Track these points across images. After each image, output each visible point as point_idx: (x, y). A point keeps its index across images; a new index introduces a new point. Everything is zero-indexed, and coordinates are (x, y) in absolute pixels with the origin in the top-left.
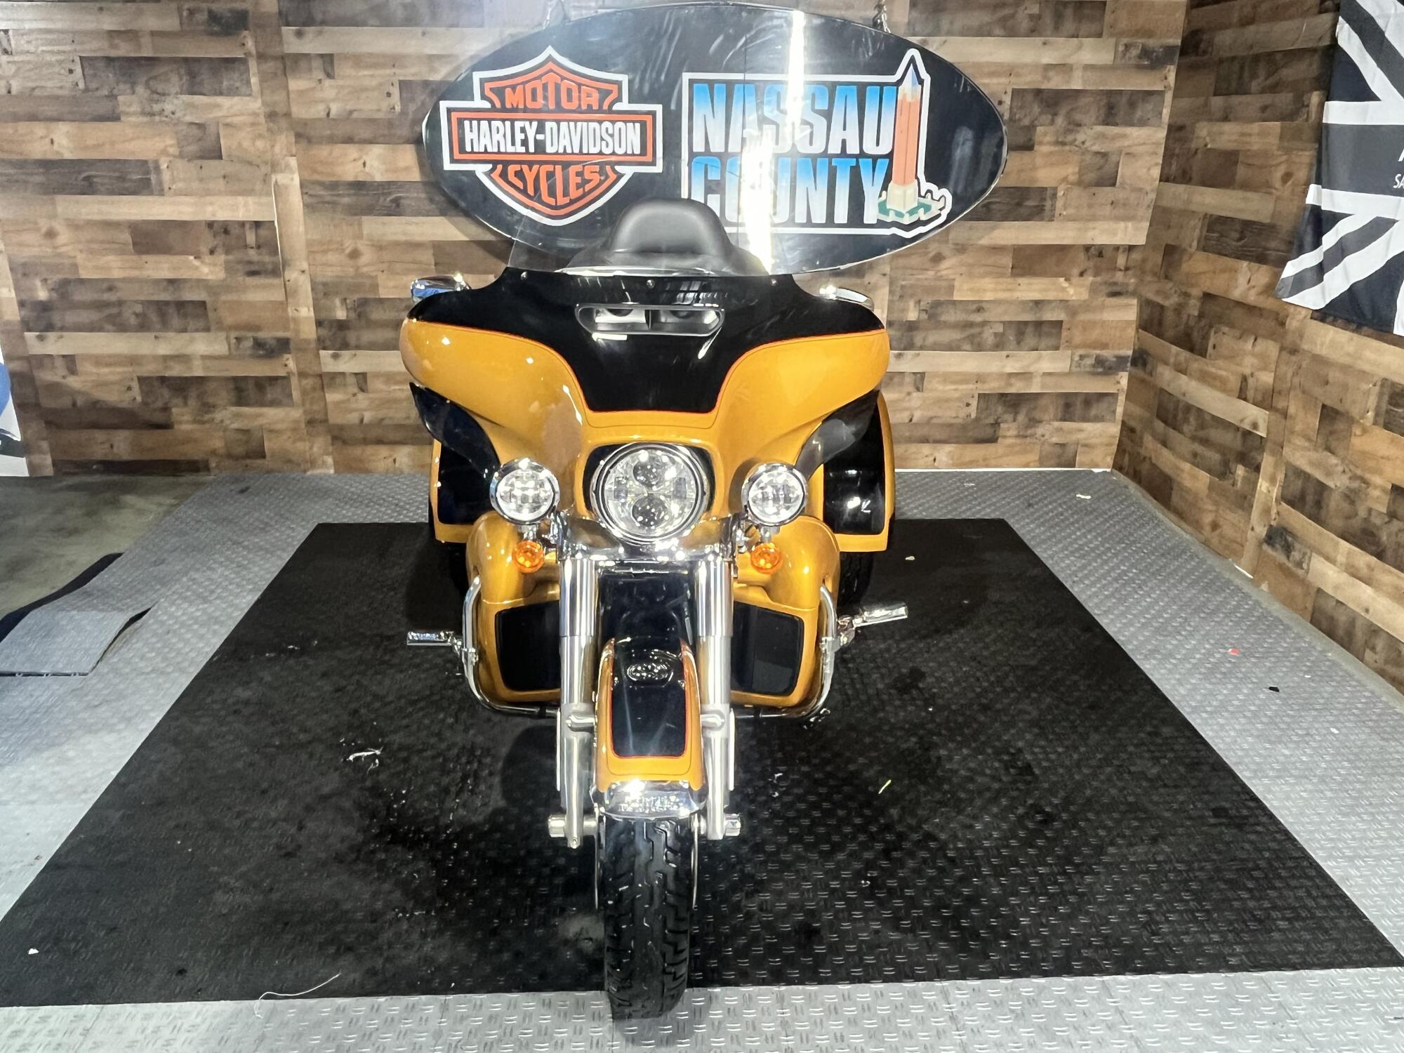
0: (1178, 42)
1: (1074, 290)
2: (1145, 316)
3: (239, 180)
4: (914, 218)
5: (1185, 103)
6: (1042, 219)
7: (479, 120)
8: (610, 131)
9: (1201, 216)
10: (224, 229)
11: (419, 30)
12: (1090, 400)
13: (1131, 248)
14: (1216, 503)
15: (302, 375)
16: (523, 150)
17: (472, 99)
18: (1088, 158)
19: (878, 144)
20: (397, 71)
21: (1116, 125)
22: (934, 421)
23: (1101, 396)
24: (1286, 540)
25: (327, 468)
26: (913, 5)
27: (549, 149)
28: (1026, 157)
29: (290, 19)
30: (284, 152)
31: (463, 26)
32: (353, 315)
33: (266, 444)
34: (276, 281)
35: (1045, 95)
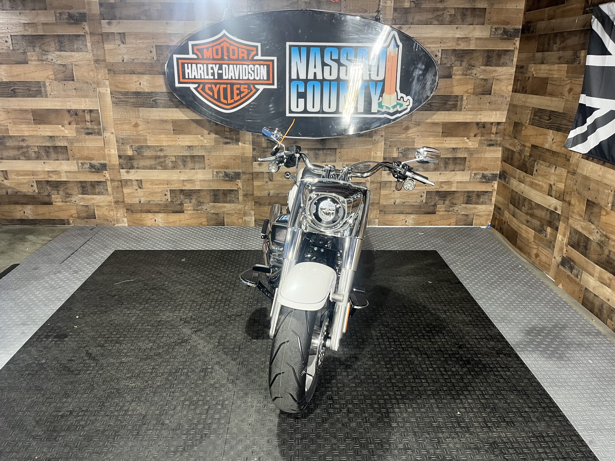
0: (521, 27)
1: (472, 143)
2: (506, 156)
3: (82, 91)
4: (395, 110)
5: (524, 55)
6: (456, 110)
7: (191, 64)
8: (253, 69)
9: (531, 109)
10: (74, 113)
11: (164, 22)
12: (479, 194)
13: (499, 124)
14: (538, 245)
15: (112, 180)
16: (212, 77)
17: (188, 54)
18: (478, 81)
19: (378, 75)
20: (155, 41)
21: (490, 66)
22: (406, 204)
23: (485, 193)
24: (571, 264)
25: (124, 223)
26: (395, 10)
27: (224, 77)
28: (448, 81)
29: (105, 17)
30: (103, 78)
31: (186, 20)
32: (135, 153)
33: (96, 212)
34: (100, 137)
35: (457, 52)
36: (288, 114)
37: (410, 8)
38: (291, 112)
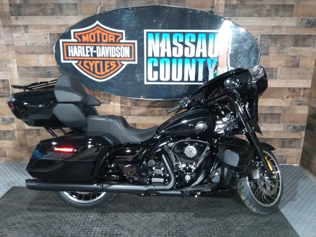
1: (285, 103)
2: (311, 112)
6: (272, 79)
7: (73, 46)
8: (119, 50)
11: (56, 17)
12: (291, 141)
13: (305, 89)
15: (18, 130)
16: (89, 56)
18: (289, 58)
19: (213, 54)
20: (49, 30)
21: (299, 47)
23: (295, 139)
25: (27, 161)
26: (226, 6)
27: (98, 56)
28: (266, 57)
29: (13, 14)
30: (12, 57)
31: (71, 15)
33: (7, 153)
35: (273, 37)
36: (146, 83)
37: (237, 5)
38: (148, 81)
